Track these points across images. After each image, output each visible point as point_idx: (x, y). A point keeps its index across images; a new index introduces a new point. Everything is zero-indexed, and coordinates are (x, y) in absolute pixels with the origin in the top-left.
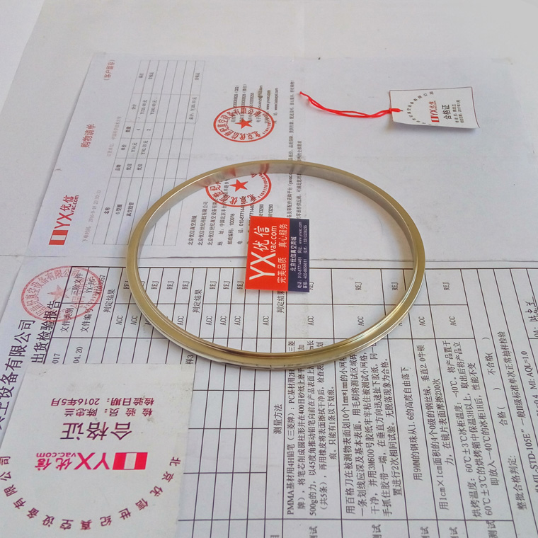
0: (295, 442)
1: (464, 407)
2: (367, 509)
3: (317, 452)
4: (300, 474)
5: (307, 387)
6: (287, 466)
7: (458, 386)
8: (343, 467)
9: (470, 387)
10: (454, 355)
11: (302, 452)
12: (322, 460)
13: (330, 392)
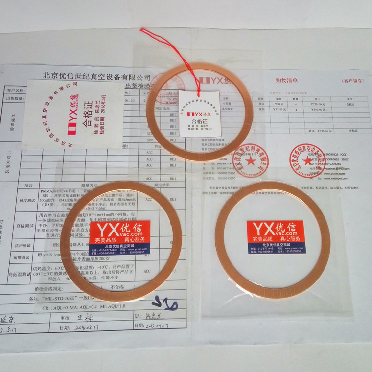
0: (77, 193)
1: (91, 270)
2: (41, 222)
3: (71, 202)
4: (60, 195)
5: (107, 198)
6: (64, 190)
7: (104, 269)
8: (63, 213)
9: (103, 275)
10: (124, 269)
11: (71, 196)
12: (67, 204)
13: (104, 208)
